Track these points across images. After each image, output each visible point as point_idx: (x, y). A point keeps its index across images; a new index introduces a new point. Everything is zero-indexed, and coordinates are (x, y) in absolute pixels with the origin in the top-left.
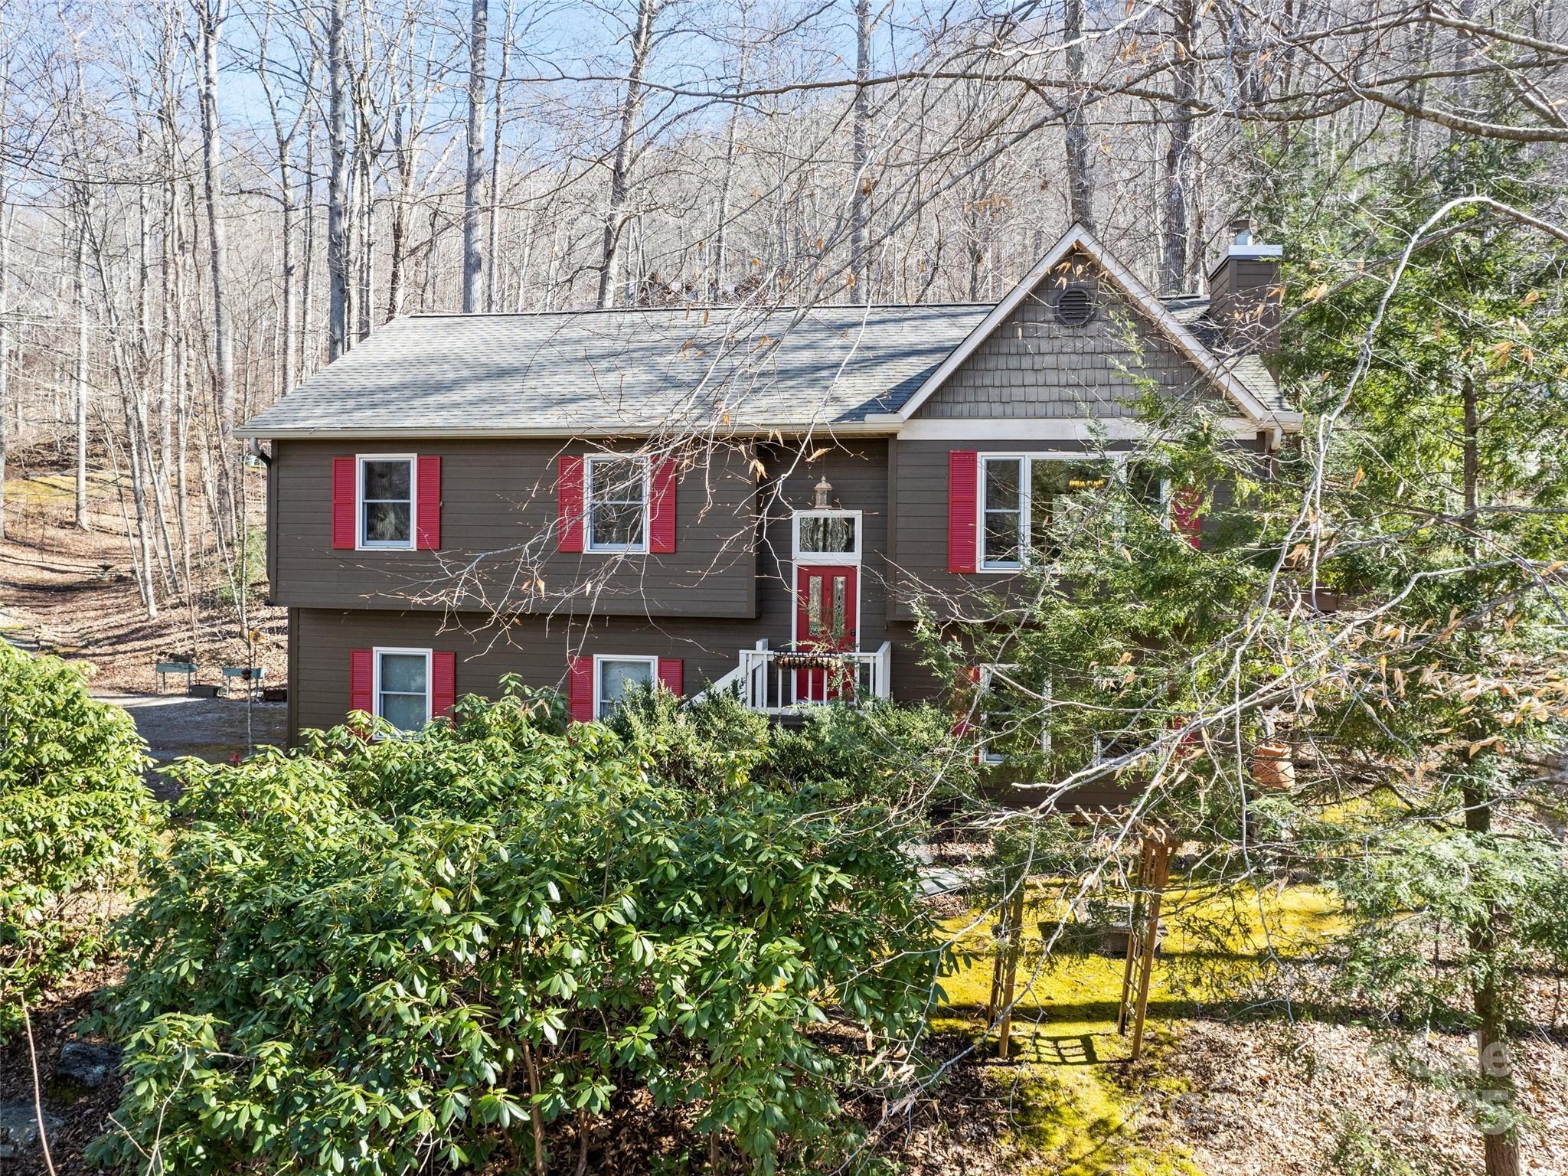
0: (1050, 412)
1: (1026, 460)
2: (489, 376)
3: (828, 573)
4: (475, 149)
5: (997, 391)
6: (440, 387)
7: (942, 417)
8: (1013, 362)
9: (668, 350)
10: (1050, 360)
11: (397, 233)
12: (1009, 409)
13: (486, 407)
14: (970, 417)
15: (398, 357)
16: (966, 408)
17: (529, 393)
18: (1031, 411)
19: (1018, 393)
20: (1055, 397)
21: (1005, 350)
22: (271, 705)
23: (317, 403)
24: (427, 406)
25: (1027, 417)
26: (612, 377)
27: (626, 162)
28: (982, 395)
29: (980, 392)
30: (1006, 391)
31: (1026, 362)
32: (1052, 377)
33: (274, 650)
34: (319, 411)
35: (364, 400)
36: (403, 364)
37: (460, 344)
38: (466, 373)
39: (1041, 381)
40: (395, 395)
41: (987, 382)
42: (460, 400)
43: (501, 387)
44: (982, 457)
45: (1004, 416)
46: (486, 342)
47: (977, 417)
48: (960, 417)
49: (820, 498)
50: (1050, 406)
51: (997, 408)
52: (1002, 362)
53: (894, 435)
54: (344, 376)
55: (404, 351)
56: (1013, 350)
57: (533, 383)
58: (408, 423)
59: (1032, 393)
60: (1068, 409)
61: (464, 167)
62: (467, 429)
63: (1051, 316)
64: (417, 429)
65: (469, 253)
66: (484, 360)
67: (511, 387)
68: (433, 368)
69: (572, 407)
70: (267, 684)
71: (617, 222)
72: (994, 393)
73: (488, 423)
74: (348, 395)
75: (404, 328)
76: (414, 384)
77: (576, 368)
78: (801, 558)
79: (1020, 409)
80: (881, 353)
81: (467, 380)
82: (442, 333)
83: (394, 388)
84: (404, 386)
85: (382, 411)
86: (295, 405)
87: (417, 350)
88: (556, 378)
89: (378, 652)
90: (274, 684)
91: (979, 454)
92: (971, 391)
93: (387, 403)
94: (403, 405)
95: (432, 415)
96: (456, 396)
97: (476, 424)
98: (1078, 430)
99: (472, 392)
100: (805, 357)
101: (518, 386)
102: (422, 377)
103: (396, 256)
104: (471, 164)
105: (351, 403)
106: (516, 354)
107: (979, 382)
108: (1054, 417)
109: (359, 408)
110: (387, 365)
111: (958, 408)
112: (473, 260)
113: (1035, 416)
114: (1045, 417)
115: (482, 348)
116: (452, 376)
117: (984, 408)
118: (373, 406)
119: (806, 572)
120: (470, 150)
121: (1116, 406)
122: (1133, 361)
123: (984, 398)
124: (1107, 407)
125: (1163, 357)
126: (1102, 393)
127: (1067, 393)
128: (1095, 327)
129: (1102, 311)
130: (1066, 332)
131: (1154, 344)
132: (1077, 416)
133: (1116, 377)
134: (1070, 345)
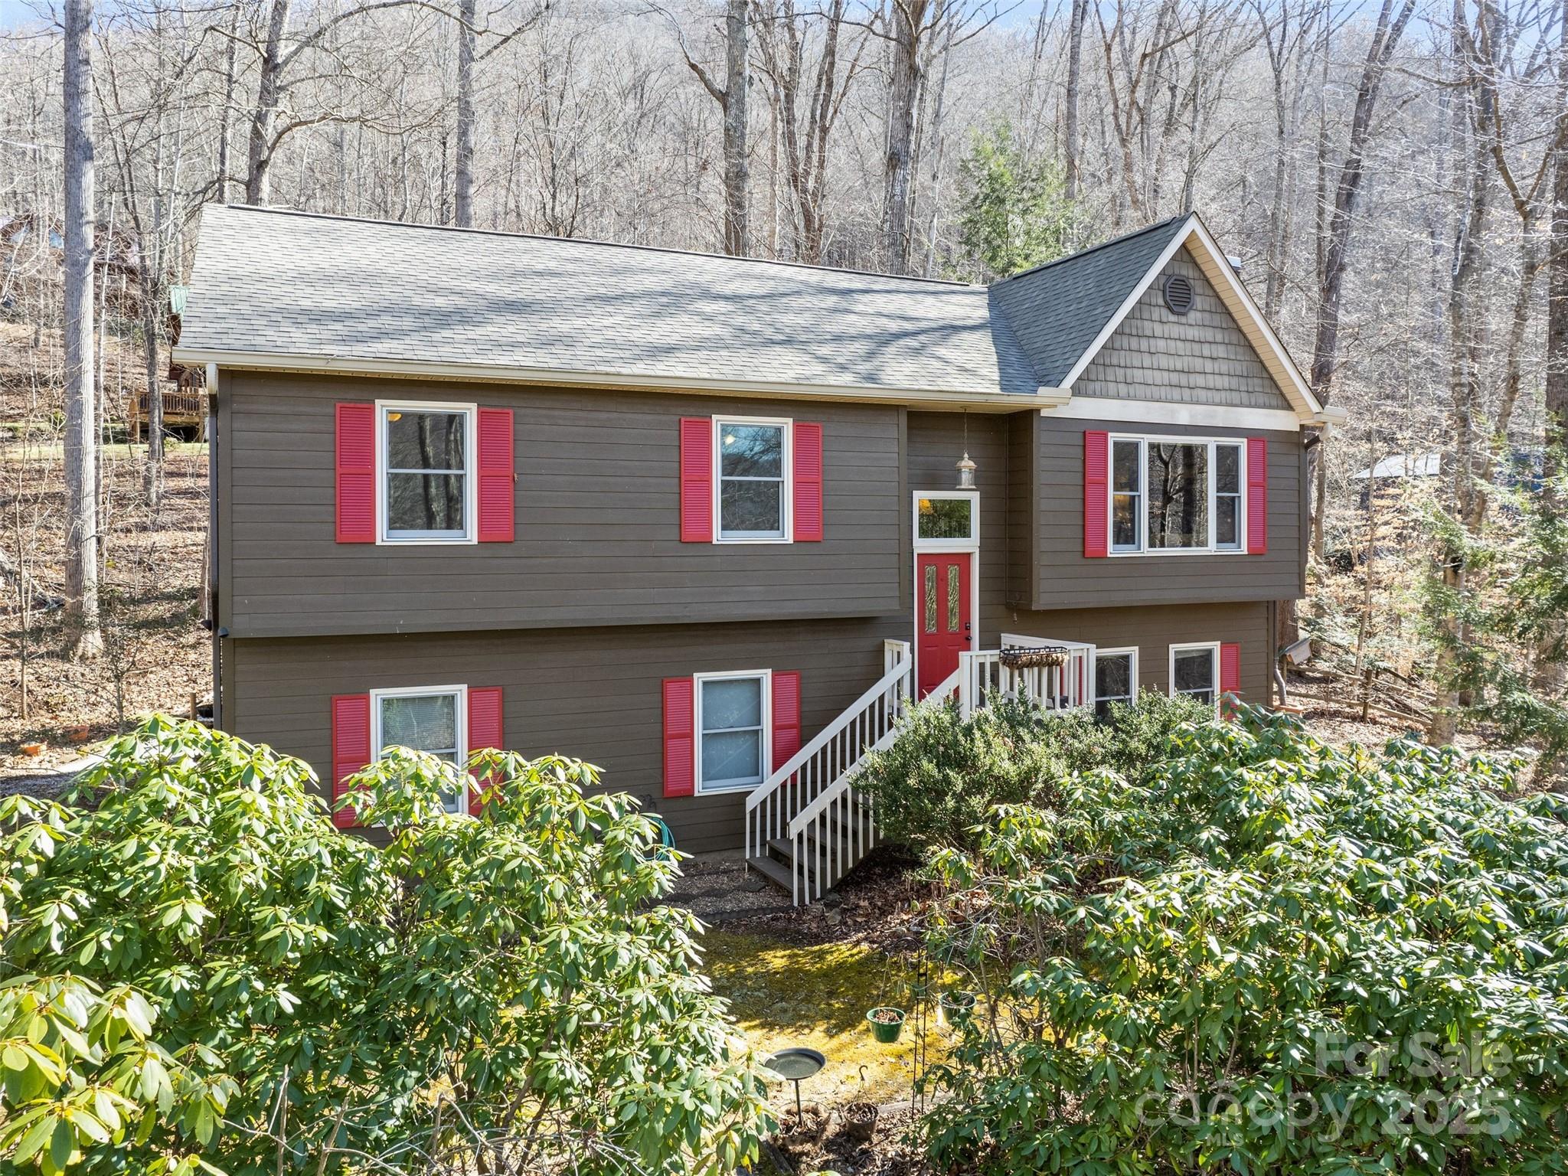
0: (1163, 396)
1: (1145, 440)
3: (942, 561)
5: (1122, 371)
7: (1089, 395)
10: (1162, 345)
12: (1132, 390)
14: (1102, 396)
16: (1098, 386)
18: (1148, 394)
19: (1138, 374)
20: (1166, 381)
25: (1145, 399)
28: (1111, 374)
29: (1109, 370)
30: (1129, 371)
31: (1144, 345)
32: (1164, 362)
39: (1155, 365)
41: (1115, 360)
44: (1113, 437)
45: (1128, 397)
47: (1107, 397)
48: (1094, 395)
50: (1163, 390)
51: (1123, 389)
52: (1125, 342)
53: (1039, 411)
56: (1134, 331)
59: (1149, 376)
60: (1176, 394)
63: (1162, 301)
72: (1120, 372)
79: (1141, 390)
89: (378, 695)
91: (1109, 434)
92: (1102, 369)
98: (1183, 415)
107: (1108, 360)
108: (1166, 401)
113: (1152, 400)
114: (1159, 400)
117: (1112, 388)
121: (1210, 393)
122: (1220, 351)
123: (1112, 378)
124: (1203, 394)
125: (1240, 350)
126: (1200, 380)
127: (1175, 378)
128: (1193, 316)
129: (1198, 302)
130: (1173, 318)
131: (1235, 338)
132: (1182, 401)
133: (1209, 366)
134: (1175, 331)
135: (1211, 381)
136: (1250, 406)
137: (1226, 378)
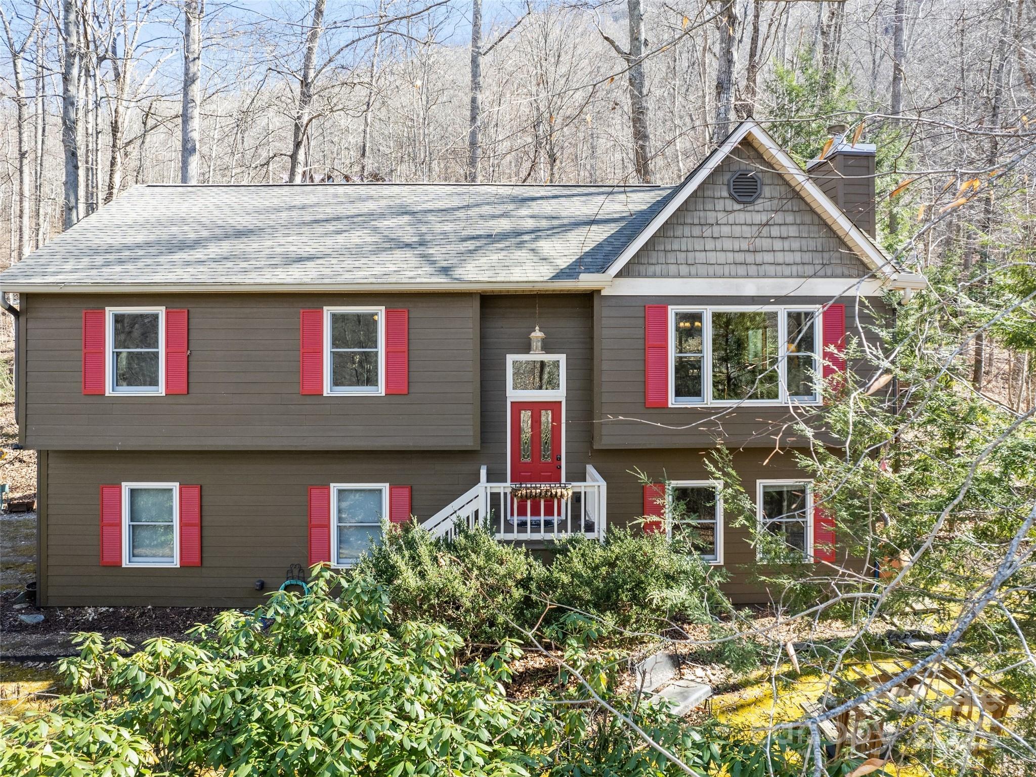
0: (727, 273)
1: (708, 312)
2: (227, 237)
3: (536, 407)
4: (191, 57)
5: (683, 255)
6: (184, 246)
7: (639, 276)
8: (696, 231)
9: (382, 216)
10: (726, 230)
11: (115, 129)
12: (693, 270)
13: (230, 265)
14: (662, 276)
15: (141, 220)
16: (658, 268)
17: (267, 251)
18: (711, 273)
19: (701, 257)
20: (730, 260)
21: (689, 221)
22: (15, 517)
23: (65, 260)
24: (173, 263)
25: (708, 276)
26: (340, 239)
27: (312, 74)
28: (671, 258)
29: (669, 255)
30: (690, 255)
31: (708, 232)
32: (728, 244)
33: (17, 464)
34: (68, 267)
35: (111, 257)
36: (145, 224)
37: (196, 209)
38: (205, 233)
39: (719, 247)
40: (141, 253)
41: (676, 247)
42: (204, 258)
43: (240, 246)
44: (672, 310)
45: (690, 276)
46: (218, 207)
47: (668, 276)
48: (654, 276)
49: (536, 344)
50: (727, 268)
51: (684, 269)
52: (687, 231)
53: (599, 291)
54: (89, 235)
55: (146, 215)
56: (696, 221)
57: (269, 243)
58: (157, 278)
59: (712, 257)
60: (741, 270)
61: (181, 71)
62: (215, 284)
63: (725, 194)
64: (166, 284)
65: (186, 141)
66: (220, 222)
67: (251, 245)
68: (174, 229)
69: (310, 264)
70: (11, 495)
71: (305, 120)
72: (681, 256)
73: (234, 279)
74: (95, 251)
75: (142, 195)
76: (158, 243)
77: (305, 230)
78: (513, 395)
79: (702, 270)
80: (566, 221)
81: (206, 239)
82: (177, 200)
83: (139, 246)
84: (149, 244)
85: (130, 266)
86: (42, 261)
87: (157, 214)
88: (290, 239)
89: (126, 486)
90: (17, 495)
91: (670, 307)
92: (662, 254)
93: (135, 259)
94: (149, 261)
95: (180, 271)
96: (199, 254)
97: (223, 279)
98: (749, 288)
99: (213, 250)
100: (504, 225)
101: (255, 245)
102: (165, 237)
103: (114, 146)
104: (187, 70)
105: (99, 260)
106: (248, 218)
107: (668, 248)
108: (730, 277)
109: (107, 264)
110: (131, 227)
111: (651, 269)
112: (189, 146)
113: (715, 276)
114: (723, 276)
115: (216, 213)
116: (192, 236)
117: (673, 269)
118: (121, 262)
119: (518, 407)
120: (186, 58)
121: (779, 268)
122: (793, 231)
123: (673, 261)
124: (771, 270)
125: (816, 228)
126: (769, 258)
127: (740, 257)
128: (760, 204)
129: (767, 191)
130: (737, 207)
131: (808, 218)
132: (747, 276)
133: (778, 245)
134: (741, 217)
135: (780, 257)
136: (826, 276)
137: (799, 254)
